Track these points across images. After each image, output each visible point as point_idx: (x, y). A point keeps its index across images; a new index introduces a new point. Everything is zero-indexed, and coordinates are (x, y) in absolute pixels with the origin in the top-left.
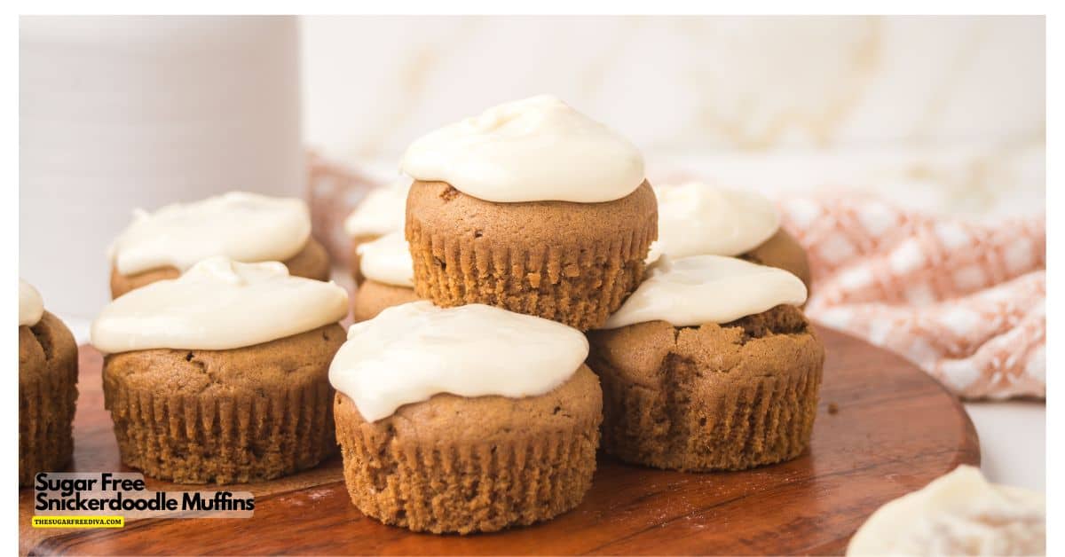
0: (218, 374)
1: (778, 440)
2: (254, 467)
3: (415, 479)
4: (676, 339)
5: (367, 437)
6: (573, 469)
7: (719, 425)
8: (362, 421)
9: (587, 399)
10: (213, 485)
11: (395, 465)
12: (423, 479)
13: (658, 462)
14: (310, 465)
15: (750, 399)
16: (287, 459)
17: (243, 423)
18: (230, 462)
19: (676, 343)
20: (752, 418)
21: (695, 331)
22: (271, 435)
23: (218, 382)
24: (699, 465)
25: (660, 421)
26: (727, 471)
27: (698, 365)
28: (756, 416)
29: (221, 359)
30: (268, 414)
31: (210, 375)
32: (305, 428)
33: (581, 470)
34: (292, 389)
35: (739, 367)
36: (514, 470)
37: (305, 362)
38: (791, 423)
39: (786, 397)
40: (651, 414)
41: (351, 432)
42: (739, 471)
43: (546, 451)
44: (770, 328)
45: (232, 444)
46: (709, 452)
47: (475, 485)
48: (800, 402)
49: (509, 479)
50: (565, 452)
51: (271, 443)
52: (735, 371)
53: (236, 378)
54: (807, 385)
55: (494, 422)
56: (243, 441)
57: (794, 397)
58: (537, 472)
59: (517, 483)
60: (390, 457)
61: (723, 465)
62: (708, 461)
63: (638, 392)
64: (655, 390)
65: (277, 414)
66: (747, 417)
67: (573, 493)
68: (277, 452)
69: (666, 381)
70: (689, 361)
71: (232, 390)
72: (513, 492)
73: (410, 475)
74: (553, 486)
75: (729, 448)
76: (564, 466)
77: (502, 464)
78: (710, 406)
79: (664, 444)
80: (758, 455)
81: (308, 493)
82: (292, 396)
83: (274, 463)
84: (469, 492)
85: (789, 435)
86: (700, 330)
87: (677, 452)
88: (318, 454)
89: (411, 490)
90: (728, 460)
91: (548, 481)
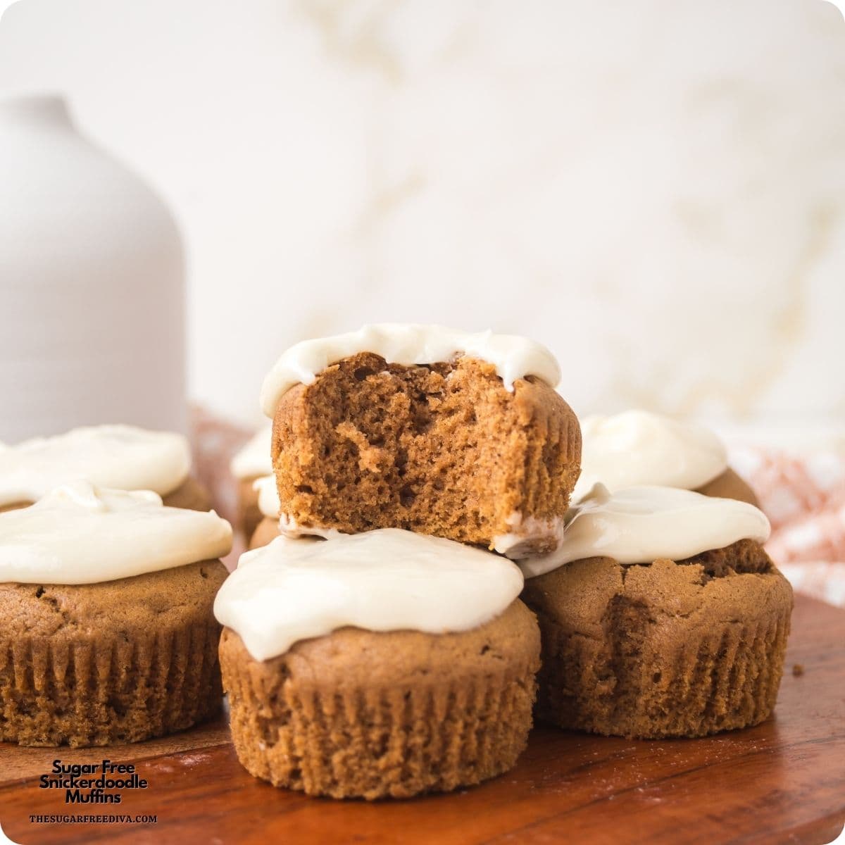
0: (73, 612)
1: (744, 700)
2: (115, 727)
3: (312, 732)
4: (623, 579)
5: (256, 680)
6: (505, 724)
7: (676, 682)
8: (250, 660)
9: (522, 638)
10: (65, 748)
11: (289, 713)
12: (322, 730)
13: (602, 726)
14: (183, 727)
15: (714, 649)
16: (155, 718)
17: (103, 673)
18: (86, 720)
19: (624, 584)
20: (714, 674)
21: (647, 568)
22: (136, 688)
23: (73, 623)
24: (651, 730)
25: (603, 678)
26: (684, 738)
27: (650, 609)
28: (718, 671)
29: (77, 596)
30: (133, 663)
31: (63, 614)
32: (178, 680)
33: (515, 725)
34: (162, 632)
35: (700, 611)
36: (432, 721)
37: (178, 601)
38: (758, 681)
39: (753, 649)
40: (594, 669)
41: (238, 674)
42: (698, 737)
43: (471, 698)
44: (732, 567)
45: (89, 698)
46: (663, 715)
47: (385, 739)
48: (769, 655)
49: (426, 732)
50: (494, 701)
51: (135, 697)
52: (696, 616)
53: (95, 618)
54: (777, 635)
55: (408, 662)
56: (102, 694)
57: (763, 649)
58: (460, 725)
59: (436, 737)
60: (283, 704)
61: (679, 730)
62: (662, 726)
63: (578, 643)
64: (599, 639)
65: (144, 662)
66: (709, 672)
67: (503, 752)
68: (143, 709)
69: (610, 630)
70: (640, 605)
71: (90, 632)
72: (432, 749)
73: (306, 724)
74: (481, 743)
75: (686, 709)
76: (493, 719)
77: (418, 713)
78: (667, 658)
79: (608, 706)
80: (721, 719)
81: (180, 759)
82: (162, 642)
83: (139, 722)
84: (378, 748)
85: (755, 695)
86: (653, 568)
87: (624, 716)
88: (193, 713)
89: (307, 745)
90: (686, 724)
91: (473, 737)
